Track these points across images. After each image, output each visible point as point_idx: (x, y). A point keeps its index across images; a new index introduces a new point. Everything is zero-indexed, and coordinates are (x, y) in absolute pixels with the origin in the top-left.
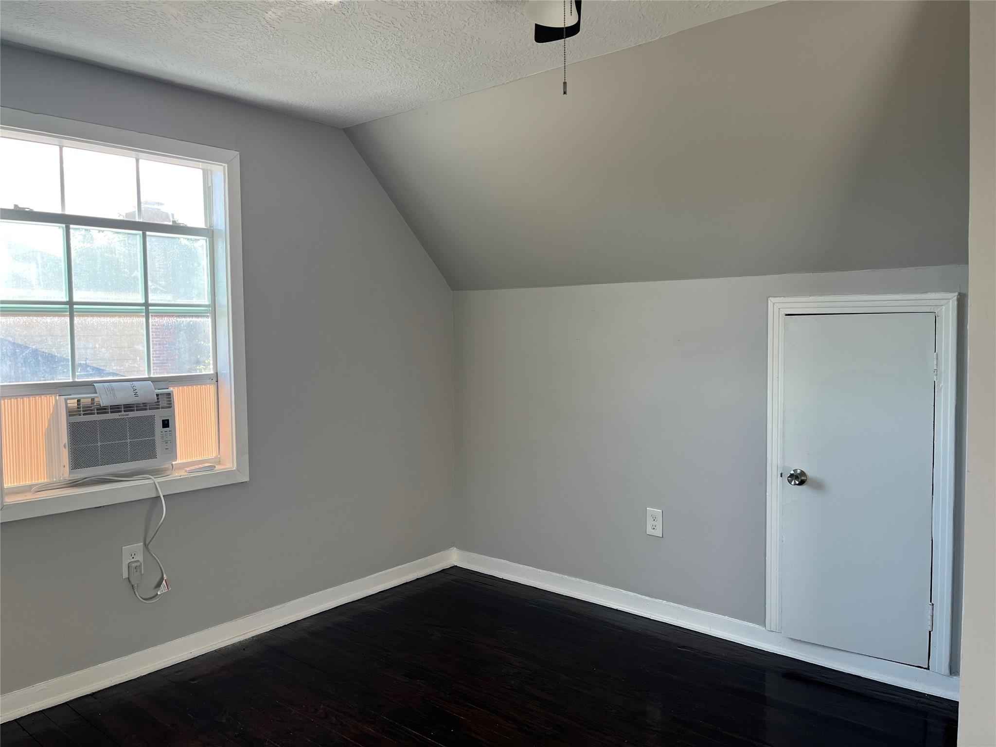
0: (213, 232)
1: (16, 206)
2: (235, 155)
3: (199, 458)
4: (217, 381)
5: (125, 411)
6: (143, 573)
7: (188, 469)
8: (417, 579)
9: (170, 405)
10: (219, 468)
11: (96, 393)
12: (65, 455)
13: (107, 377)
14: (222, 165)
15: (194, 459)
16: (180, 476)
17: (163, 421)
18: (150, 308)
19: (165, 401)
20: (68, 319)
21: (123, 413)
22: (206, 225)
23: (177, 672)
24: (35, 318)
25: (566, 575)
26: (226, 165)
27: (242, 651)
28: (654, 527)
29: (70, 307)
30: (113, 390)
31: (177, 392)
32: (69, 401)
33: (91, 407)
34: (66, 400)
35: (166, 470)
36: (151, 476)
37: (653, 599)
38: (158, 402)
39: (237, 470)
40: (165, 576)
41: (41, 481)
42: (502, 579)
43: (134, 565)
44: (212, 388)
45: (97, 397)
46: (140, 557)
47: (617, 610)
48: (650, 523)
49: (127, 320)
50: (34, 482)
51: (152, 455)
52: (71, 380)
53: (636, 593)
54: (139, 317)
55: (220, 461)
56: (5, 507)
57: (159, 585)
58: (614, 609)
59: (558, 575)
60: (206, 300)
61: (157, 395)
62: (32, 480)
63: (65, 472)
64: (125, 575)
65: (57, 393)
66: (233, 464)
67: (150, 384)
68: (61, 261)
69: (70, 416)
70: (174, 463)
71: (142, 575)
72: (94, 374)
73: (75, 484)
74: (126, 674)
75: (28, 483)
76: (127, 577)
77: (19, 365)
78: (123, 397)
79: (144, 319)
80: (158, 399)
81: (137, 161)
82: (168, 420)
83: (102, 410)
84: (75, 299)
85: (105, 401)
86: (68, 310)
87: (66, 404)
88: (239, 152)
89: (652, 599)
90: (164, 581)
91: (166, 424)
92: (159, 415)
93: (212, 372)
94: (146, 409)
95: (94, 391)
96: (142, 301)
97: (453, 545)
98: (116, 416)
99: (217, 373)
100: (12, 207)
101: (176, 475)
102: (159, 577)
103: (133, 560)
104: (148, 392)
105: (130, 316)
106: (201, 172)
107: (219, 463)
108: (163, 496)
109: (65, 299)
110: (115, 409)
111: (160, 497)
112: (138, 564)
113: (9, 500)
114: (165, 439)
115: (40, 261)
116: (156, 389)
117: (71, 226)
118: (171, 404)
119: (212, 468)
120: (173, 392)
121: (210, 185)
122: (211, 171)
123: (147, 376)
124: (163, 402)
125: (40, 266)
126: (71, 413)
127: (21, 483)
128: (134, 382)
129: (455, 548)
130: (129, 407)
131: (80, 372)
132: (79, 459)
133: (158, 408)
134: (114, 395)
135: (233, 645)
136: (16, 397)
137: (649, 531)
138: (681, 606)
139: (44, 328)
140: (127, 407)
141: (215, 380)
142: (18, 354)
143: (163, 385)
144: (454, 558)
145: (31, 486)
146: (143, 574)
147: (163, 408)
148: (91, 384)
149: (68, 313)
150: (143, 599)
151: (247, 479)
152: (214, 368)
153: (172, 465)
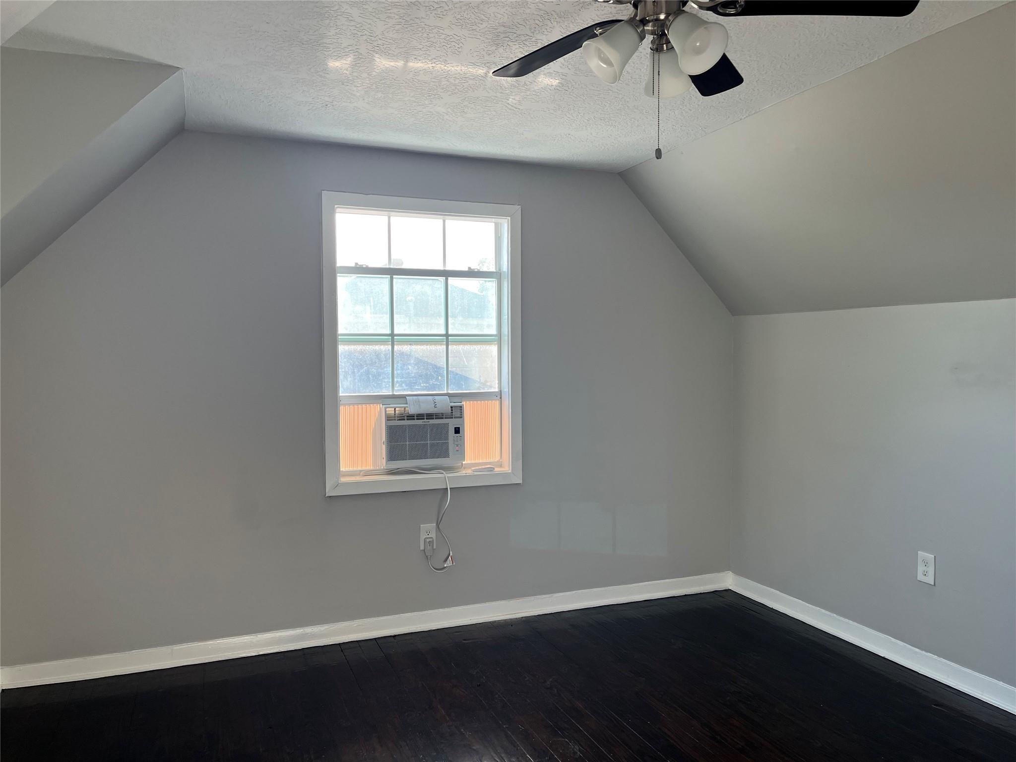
0: (501, 274)
1: (356, 264)
2: (517, 209)
3: (484, 461)
4: (501, 398)
5: (427, 419)
6: (435, 547)
7: (473, 469)
8: (686, 595)
9: (461, 417)
10: (497, 469)
11: (407, 404)
12: (383, 450)
13: (417, 391)
14: (506, 219)
15: (481, 461)
16: (466, 474)
17: (455, 428)
18: (450, 338)
19: (456, 412)
20: (390, 347)
21: (425, 420)
22: (496, 269)
23: (457, 632)
24: (368, 346)
25: (835, 614)
26: (509, 218)
27: (510, 626)
28: (926, 573)
29: (392, 337)
30: (419, 401)
31: (467, 405)
32: (387, 409)
33: (402, 414)
34: (386, 408)
35: (458, 468)
36: (443, 472)
37: (924, 652)
38: (452, 413)
39: (513, 472)
40: (451, 552)
41: (368, 468)
42: (772, 609)
43: (428, 540)
44: (497, 403)
45: (407, 407)
46: (433, 535)
47: (884, 658)
48: (921, 569)
49: (433, 347)
50: (364, 468)
51: (445, 454)
52: (391, 393)
53: (905, 643)
54: (441, 345)
55: (501, 465)
56: (339, 485)
57: (446, 560)
58: (881, 657)
59: (827, 613)
60: (493, 331)
61: (451, 407)
62: (362, 467)
63: (382, 463)
64: (422, 548)
65: (380, 403)
66: (509, 468)
67: (447, 399)
68: (387, 303)
69: (388, 420)
70: (463, 462)
71: (433, 549)
72: (407, 389)
73: (391, 472)
74: (421, 626)
75: (360, 468)
76: (423, 549)
77: (357, 381)
78: (426, 407)
79: (445, 347)
80: (452, 410)
81: (444, 221)
82: (459, 428)
83: (411, 417)
84: (396, 332)
85: (412, 410)
86: (390, 340)
87: (386, 411)
88: (520, 206)
89: (922, 652)
90: (450, 557)
91: (457, 431)
92: (452, 424)
93: (497, 390)
94: (443, 418)
95: (405, 402)
96: (443, 332)
97: (728, 568)
98: (420, 422)
99: (501, 391)
100: (353, 265)
101: (463, 472)
102: (448, 553)
103: (428, 536)
104: (444, 405)
105: (435, 345)
106: (493, 224)
107: (501, 466)
108: (450, 488)
109: (388, 332)
110: (420, 416)
111: (447, 488)
112: (431, 540)
113: (343, 480)
114: (456, 443)
115: (372, 304)
116: (450, 402)
117: (394, 276)
118: (462, 415)
119: (492, 469)
120: (463, 405)
121: (499, 235)
122: (501, 224)
123: (446, 392)
124: (456, 413)
125: (372, 307)
126: (389, 418)
127: (355, 468)
128: (435, 397)
129: (731, 572)
130: (430, 416)
131: (398, 387)
132: (394, 454)
133: (452, 418)
134: (419, 405)
135: (505, 620)
136: (354, 404)
137: (920, 577)
138: (952, 664)
139: (374, 354)
140: (429, 416)
141: (499, 397)
142: (356, 372)
143: (456, 399)
144: (728, 581)
145: (361, 471)
146: (435, 549)
147: (455, 418)
148: (403, 397)
149: (390, 343)
150: (434, 569)
151: (520, 481)
152: (498, 387)
153: (462, 463)
